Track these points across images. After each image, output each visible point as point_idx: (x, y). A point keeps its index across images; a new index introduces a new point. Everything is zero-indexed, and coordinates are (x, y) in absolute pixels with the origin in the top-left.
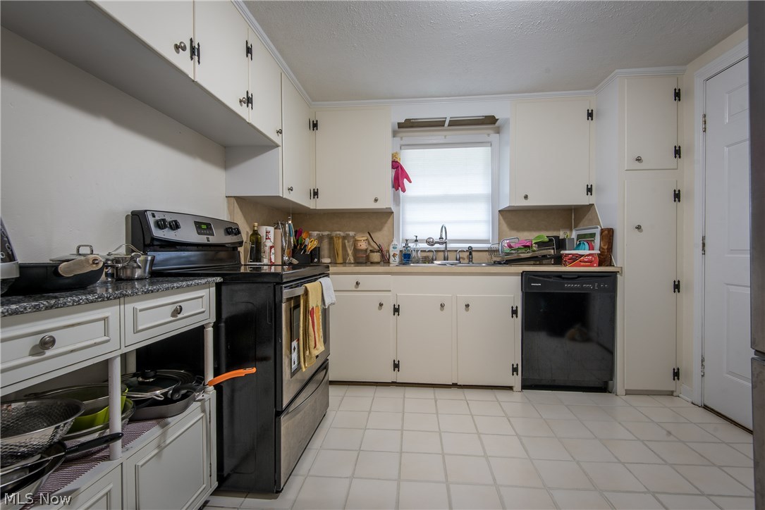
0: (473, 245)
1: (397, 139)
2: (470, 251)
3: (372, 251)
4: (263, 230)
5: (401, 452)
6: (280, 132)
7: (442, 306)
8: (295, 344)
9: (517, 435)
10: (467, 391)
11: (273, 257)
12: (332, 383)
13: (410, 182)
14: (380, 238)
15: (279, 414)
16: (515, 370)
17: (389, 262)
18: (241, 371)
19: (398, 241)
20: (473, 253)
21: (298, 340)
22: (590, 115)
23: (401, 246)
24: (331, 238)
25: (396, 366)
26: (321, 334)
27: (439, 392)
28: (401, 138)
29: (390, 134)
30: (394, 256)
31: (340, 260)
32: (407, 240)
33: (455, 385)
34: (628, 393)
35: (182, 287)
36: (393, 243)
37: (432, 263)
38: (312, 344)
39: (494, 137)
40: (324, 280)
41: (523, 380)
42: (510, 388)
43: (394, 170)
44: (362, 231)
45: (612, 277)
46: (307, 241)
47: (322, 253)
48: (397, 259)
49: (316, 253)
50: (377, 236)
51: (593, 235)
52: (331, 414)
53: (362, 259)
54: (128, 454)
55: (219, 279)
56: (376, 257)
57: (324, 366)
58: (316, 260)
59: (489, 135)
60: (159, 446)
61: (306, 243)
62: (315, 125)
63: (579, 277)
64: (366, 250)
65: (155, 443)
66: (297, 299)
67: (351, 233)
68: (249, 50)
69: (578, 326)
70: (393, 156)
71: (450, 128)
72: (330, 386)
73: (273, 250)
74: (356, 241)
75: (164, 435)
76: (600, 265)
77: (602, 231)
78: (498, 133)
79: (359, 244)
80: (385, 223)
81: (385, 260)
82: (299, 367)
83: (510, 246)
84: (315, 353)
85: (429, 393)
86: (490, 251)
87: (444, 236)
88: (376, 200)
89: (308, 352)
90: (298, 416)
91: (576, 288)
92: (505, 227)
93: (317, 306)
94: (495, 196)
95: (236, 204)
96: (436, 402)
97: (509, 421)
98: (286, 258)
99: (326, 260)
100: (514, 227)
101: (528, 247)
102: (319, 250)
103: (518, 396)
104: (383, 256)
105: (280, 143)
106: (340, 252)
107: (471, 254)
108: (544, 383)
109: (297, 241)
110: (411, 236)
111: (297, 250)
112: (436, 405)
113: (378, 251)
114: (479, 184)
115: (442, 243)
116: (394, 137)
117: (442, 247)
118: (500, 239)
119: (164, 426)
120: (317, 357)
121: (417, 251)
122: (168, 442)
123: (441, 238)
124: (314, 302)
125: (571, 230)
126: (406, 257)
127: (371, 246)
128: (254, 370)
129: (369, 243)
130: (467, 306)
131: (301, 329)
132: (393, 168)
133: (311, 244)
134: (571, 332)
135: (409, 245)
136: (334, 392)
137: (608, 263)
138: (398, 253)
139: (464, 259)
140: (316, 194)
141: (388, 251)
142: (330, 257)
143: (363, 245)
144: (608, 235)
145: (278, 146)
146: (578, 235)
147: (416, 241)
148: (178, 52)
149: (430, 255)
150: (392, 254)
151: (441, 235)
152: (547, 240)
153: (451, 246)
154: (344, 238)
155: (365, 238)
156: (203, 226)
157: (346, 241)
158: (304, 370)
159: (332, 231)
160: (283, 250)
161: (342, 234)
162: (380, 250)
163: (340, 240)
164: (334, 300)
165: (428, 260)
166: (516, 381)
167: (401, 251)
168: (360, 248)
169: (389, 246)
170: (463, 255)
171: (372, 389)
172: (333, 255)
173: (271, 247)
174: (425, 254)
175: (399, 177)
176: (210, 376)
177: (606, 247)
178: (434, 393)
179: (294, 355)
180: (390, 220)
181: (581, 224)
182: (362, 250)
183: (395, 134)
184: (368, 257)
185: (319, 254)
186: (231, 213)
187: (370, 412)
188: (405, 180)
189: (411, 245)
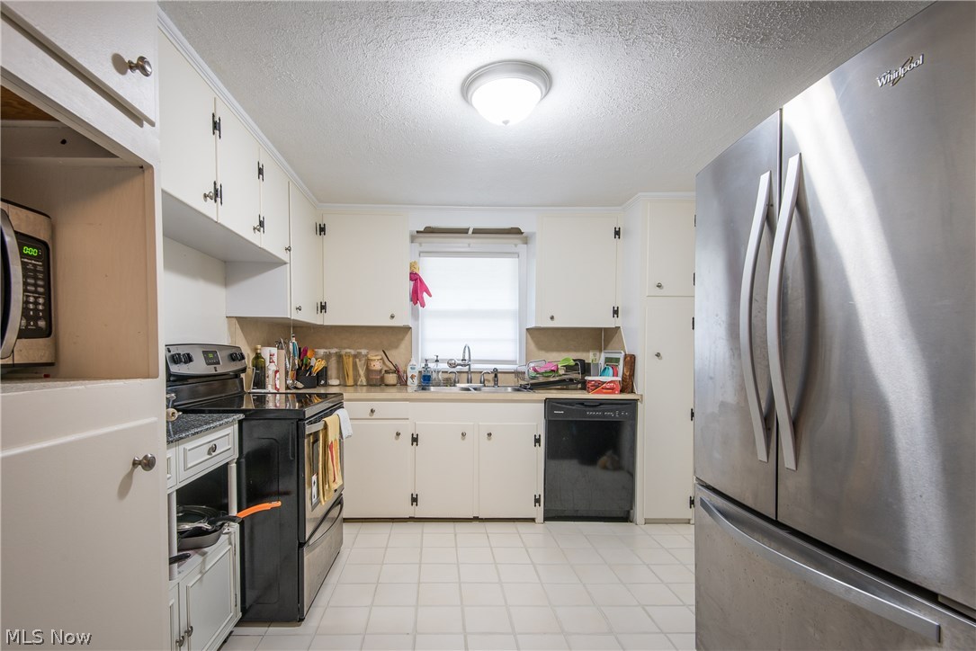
0: (498, 367)
1: (416, 245)
2: (496, 373)
3: (387, 372)
4: (266, 352)
5: (419, 583)
6: (288, 249)
7: (463, 435)
8: (314, 478)
9: (533, 563)
10: (488, 525)
11: (278, 382)
12: (346, 520)
13: (430, 295)
14: (397, 356)
15: (301, 545)
16: (537, 501)
17: (406, 385)
18: (267, 504)
19: (417, 361)
20: (499, 375)
21: (318, 474)
22: (617, 233)
23: (420, 366)
24: (340, 357)
25: (414, 500)
26: (339, 468)
27: (459, 526)
28: (420, 244)
29: (408, 239)
30: (412, 377)
31: (350, 382)
32: (426, 361)
33: (476, 519)
34: (647, 522)
35: (216, 426)
36: (411, 363)
37: (454, 386)
38: (331, 478)
39: (522, 248)
40: (339, 412)
41: (546, 511)
42: (533, 520)
43: (412, 283)
44: (376, 349)
45: (632, 405)
46: (313, 361)
47: (329, 373)
48: (416, 381)
49: (323, 374)
50: (391, 354)
51: (617, 360)
52: (345, 550)
53: (376, 381)
54: (182, 575)
55: (241, 416)
56: (391, 378)
57: (339, 502)
58: (323, 382)
59: (516, 245)
60: (201, 572)
61: (312, 364)
62: (322, 230)
63: (601, 404)
64: (381, 371)
65: (198, 569)
66: (316, 434)
67: (364, 352)
68: (261, 171)
69: (609, 453)
70: (412, 265)
71: (474, 235)
72: (344, 524)
73: (278, 375)
74: (368, 361)
75: (204, 562)
76: (622, 391)
77: (626, 356)
78: (526, 243)
79: (373, 363)
80: (402, 339)
81: (402, 382)
82: (319, 502)
83: (535, 370)
84: (335, 486)
85: (449, 527)
86: (517, 374)
87: (467, 358)
88: (392, 317)
89: (327, 486)
90: (317, 550)
91: (598, 416)
92: (532, 345)
93: (336, 440)
94: (522, 313)
95: (238, 326)
96: (455, 535)
97: (527, 551)
98: (289, 382)
99: (334, 382)
100: (541, 346)
101: (553, 371)
102: (326, 371)
103: (541, 528)
104: (399, 377)
105: (287, 260)
106: (351, 373)
107: (496, 376)
108: (566, 514)
109: (302, 360)
110: (431, 355)
111: (302, 372)
112: (456, 539)
113: (394, 372)
114: (506, 299)
115: (465, 365)
116: (412, 242)
117: (466, 369)
118: (528, 362)
119: (204, 554)
120: (336, 491)
121: (438, 372)
122: (207, 569)
123: (463, 360)
124: (333, 436)
125: (601, 351)
126: (426, 380)
127: (387, 366)
128: (279, 504)
129: (384, 363)
130: (490, 435)
131: (321, 463)
132: (411, 279)
133: (317, 365)
134: (604, 459)
135: (430, 365)
136: (348, 530)
137: (630, 390)
138: (416, 374)
139: (489, 381)
140: (323, 307)
141: (405, 372)
142: (338, 378)
143: (377, 365)
144: (631, 361)
145: (286, 263)
146: (606, 358)
147: (437, 361)
148: (206, 201)
149: (452, 376)
150: (409, 375)
151: (464, 356)
152: (572, 363)
153: (475, 367)
154: (355, 356)
155: (379, 358)
156: (210, 353)
157: (357, 360)
158: (323, 503)
159: (341, 348)
160: (287, 373)
161: (353, 352)
162: (397, 371)
163: (351, 359)
164: (351, 432)
165: (449, 382)
166: (538, 512)
167: (420, 372)
168: (374, 368)
169: (406, 366)
170: (486, 377)
171: (389, 525)
172: (343, 376)
173: (276, 372)
174: (446, 376)
175: (418, 290)
176: (234, 512)
177: (628, 374)
178: (454, 528)
179: (315, 489)
180: (407, 337)
181: (610, 346)
182: (375, 371)
183: (413, 239)
184: (382, 379)
185: (326, 375)
186: (232, 335)
187: (386, 548)
188: (425, 293)
189: (432, 366)
